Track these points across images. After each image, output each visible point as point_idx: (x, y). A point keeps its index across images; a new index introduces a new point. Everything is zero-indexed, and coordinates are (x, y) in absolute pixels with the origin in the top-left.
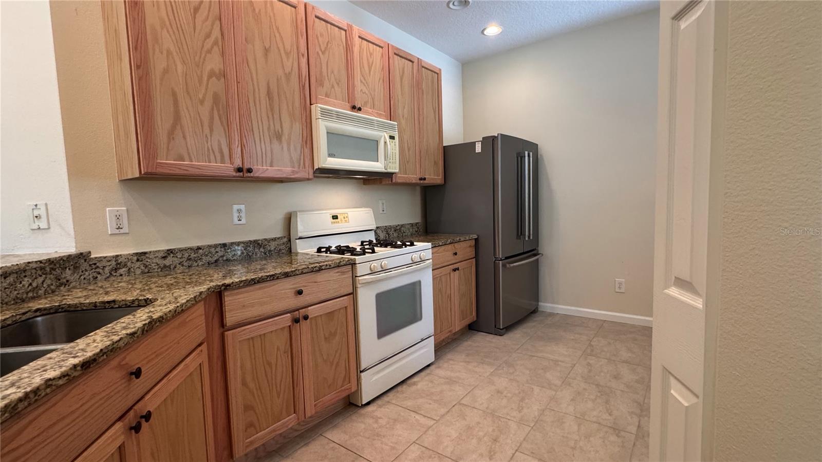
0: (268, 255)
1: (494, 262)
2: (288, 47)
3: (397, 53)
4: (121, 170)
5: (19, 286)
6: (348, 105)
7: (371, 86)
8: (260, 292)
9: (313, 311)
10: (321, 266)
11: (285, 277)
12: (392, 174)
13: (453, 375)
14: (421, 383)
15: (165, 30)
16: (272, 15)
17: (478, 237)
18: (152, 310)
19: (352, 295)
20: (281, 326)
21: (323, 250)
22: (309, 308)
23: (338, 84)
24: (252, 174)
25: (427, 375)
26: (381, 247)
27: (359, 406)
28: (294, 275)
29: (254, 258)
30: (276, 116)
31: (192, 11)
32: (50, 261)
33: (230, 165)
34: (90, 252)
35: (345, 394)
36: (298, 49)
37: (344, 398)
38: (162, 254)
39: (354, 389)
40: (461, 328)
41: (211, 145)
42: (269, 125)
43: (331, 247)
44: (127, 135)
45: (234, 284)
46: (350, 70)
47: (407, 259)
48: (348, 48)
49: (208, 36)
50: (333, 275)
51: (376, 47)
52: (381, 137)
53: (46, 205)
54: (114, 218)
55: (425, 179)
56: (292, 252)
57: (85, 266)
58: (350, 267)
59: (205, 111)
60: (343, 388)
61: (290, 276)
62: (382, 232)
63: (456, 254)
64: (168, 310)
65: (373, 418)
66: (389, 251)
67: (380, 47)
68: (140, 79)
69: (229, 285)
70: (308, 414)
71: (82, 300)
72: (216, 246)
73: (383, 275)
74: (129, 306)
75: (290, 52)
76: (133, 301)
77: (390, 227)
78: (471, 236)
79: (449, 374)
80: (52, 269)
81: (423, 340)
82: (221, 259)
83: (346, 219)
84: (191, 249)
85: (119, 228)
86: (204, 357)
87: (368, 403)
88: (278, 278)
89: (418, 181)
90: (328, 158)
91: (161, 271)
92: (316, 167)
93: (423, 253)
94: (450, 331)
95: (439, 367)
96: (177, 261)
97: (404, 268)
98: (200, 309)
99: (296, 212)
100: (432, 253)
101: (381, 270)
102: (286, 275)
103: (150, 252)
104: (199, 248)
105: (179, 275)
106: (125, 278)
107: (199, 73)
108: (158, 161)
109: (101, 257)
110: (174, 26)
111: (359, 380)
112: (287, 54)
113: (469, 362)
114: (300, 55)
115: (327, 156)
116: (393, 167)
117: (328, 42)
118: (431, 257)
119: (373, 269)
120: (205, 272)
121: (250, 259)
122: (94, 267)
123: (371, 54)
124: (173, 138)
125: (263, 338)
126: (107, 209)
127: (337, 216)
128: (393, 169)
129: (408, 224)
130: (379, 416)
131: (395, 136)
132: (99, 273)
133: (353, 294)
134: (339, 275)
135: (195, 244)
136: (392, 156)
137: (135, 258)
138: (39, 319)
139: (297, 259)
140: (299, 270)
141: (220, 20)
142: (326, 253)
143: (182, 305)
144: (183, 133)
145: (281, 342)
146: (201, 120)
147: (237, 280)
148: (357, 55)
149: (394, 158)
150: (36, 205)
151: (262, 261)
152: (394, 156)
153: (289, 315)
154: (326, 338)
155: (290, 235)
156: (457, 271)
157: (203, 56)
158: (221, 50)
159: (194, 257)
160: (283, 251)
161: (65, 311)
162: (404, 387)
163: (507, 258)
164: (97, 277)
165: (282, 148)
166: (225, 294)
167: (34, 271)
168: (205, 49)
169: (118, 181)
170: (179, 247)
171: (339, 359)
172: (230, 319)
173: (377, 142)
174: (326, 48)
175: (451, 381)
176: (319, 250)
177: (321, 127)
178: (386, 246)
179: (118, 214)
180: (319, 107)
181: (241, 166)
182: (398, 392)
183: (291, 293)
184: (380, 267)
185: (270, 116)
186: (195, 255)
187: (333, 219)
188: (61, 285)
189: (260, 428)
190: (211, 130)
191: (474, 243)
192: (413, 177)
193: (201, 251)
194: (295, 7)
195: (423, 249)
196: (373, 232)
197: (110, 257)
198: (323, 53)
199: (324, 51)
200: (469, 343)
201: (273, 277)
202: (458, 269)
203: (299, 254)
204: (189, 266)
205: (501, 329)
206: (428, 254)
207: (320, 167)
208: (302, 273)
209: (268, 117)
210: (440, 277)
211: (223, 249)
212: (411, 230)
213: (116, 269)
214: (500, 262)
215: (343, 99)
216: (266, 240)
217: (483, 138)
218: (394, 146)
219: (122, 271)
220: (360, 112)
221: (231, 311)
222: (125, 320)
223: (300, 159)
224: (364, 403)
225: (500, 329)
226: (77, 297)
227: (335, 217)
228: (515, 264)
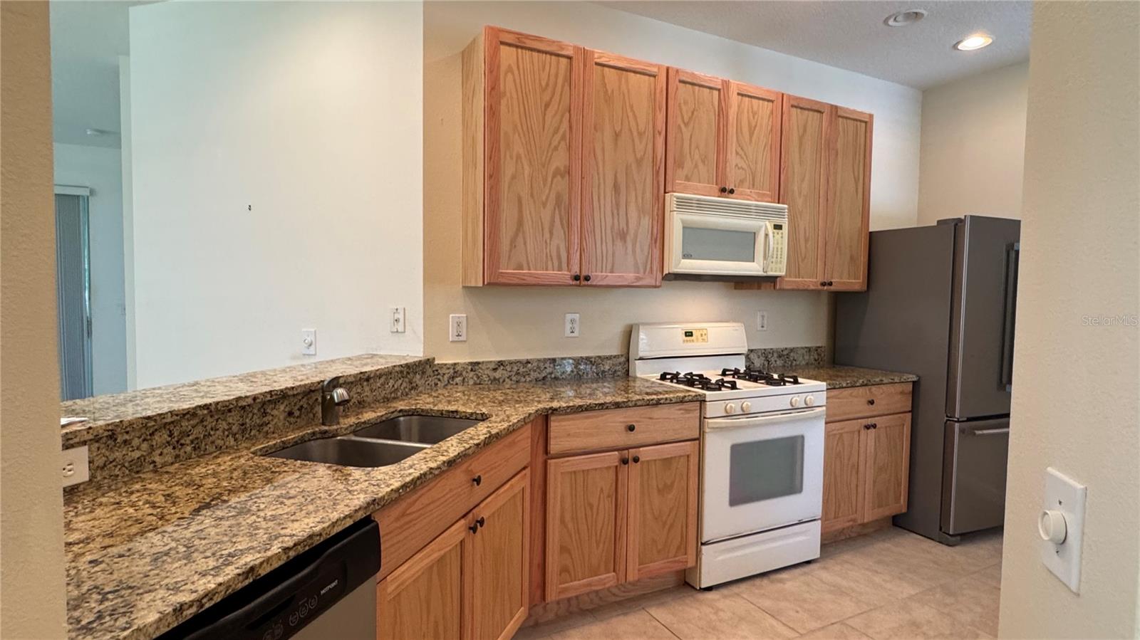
0: (601, 377)
1: (946, 423)
2: (642, 127)
3: (796, 104)
4: (465, 278)
5: (387, 386)
6: (716, 188)
7: (751, 157)
8: (588, 421)
9: (646, 454)
10: (659, 400)
11: (616, 408)
12: (776, 277)
13: (844, 583)
14: (791, 583)
15: (517, 135)
16: (626, 91)
17: (919, 379)
18: (490, 425)
19: (697, 442)
20: (609, 465)
21: (668, 377)
22: (641, 449)
23: (703, 162)
24: (589, 283)
25: (802, 575)
26: (749, 380)
27: (696, 589)
28: (626, 407)
29: (584, 379)
30: (622, 211)
31: (543, 105)
32: (407, 366)
33: (566, 273)
34: (434, 359)
35: (679, 567)
36: (654, 127)
37: (677, 572)
38: (493, 366)
39: (691, 564)
40: (875, 518)
41: (550, 251)
42: (613, 223)
43: (680, 374)
44: (475, 242)
45: (561, 409)
46: (721, 140)
47: (784, 403)
48: (722, 113)
49: (556, 131)
50: (674, 412)
51: (763, 102)
52: (761, 227)
53: (404, 309)
54: (456, 325)
55: (830, 284)
56: (630, 374)
57: (429, 371)
58: (698, 404)
59: (546, 214)
60: (677, 559)
61: (622, 407)
62: (759, 357)
63: (872, 402)
64: (503, 427)
65: (713, 608)
66: (761, 388)
67: (769, 101)
68: (491, 188)
69: (556, 410)
70: (631, 578)
71: (431, 406)
72: (545, 361)
73: (744, 420)
74: (468, 418)
75: (645, 132)
76: (472, 414)
77: (772, 351)
78: (905, 377)
79: (839, 580)
80: (408, 373)
81: (800, 523)
82: (549, 376)
83: (704, 337)
84: (519, 362)
85: (458, 335)
86: (526, 483)
87: (709, 589)
88: (607, 408)
89: (820, 287)
90: (683, 260)
91: (491, 384)
92: (666, 272)
93: (810, 397)
94: (854, 520)
95: (825, 568)
96: (506, 374)
97: (777, 415)
98: (527, 432)
99: (638, 325)
100: (827, 398)
101: (741, 413)
102: (617, 405)
103: (483, 362)
104: (528, 362)
105: (508, 391)
106: (460, 388)
107: (544, 173)
108: (501, 271)
109: (442, 364)
110: (525, 128)
111: (698, 554)
112: (640, 134)
113: (877, 572)
114: (657, 132)
115: (681, 256)
116: (776, 268)
117: (694, 110)
118: (825, 403)
119: (728, 411)
120: (532, 390)
121: (581, 379)
122: (436, 373)
123: (754, 114)
124: (515, 246)
125: (586, 474)
126: (451, 315)
127: (692, 333)
128: (776, 271)
129: (802, 348)
130: (721, 607)
131: (783, 225)
132: (439, 380)
133: (699, 440)
134: (682, 414)
135: (523, 356)
136: (775, 253)
137: (470, 368)
138: (402, 419)
139: (634, 387)
140: (632, 401)
141: (570, 112)
142: (672, 382)
143: (513, 425)
144: (524, 238)
145: (605, 482)
146: (542, 223)
147: (564, 405)
148: (734, 118)
149: (779, 256)
150: (397, 309)
151: (592, 383)
152: (779, 253)
153: (616, 453)
154: (659, 491)
155: (628, 353)
156: (872, 430)
157: (550, 154)
158: (568, 144)
159: (524, 372)
160: (619, 373)
161: (419, 415)
162: (765, 581)
163: (969, 420)
164: (437, 384)
165: (626, 248)
166: (552, 418)
167: (396, 374)
168: (552, 146)
169: (461, 286)
170: (510, 359)
171: (674, 521)
172: (555, 447)
173: (754, 235)
174: (690, 118)
175: (839, 591)
176: (663, 377)
177: (676, 221)
178: (756, 381)
179: (458, 320)
180: (675, 197)
181: (578, 274)
182: (754, 585)
183: (622, 427)
184: (740, 409)
185: (615, 212)
186: (524, 370)
187: (686, 336)
188: (412, 388)
189: (575, 577)
190: (551, 233)
191: (911, 389)
192: (812, 281)
193: (530, 365)
194: (654, 76)
195: (812, 390)
196: (743, 357)
197: (449, 364)
198: (686, 125)
199: (688, 123)
200: (887, 545)
201: (602, 407)
202: (874, 426)
203: (637, 380)
204: (517, 381)
205: (951, 536)
206: (821, 398)
207: (671, 272)
208: (636, 405)
209: (613, 214)
210: (841, 434)
211: (552, 365)
212: (806, 357)
213: (453, 378)
214: (957, 424)
215: (708, 181)
216: (599, 357)
217: (938, 222)
218: (780, 239)
219: (458, 380)
220: (733, 195)
221: (556, 437)
222: (471, 431)
223: (647, 262)
224: (703, 586)
225: (949, 534)
226: (425, 402)
227: (689, 334)
228: (985, 432)
